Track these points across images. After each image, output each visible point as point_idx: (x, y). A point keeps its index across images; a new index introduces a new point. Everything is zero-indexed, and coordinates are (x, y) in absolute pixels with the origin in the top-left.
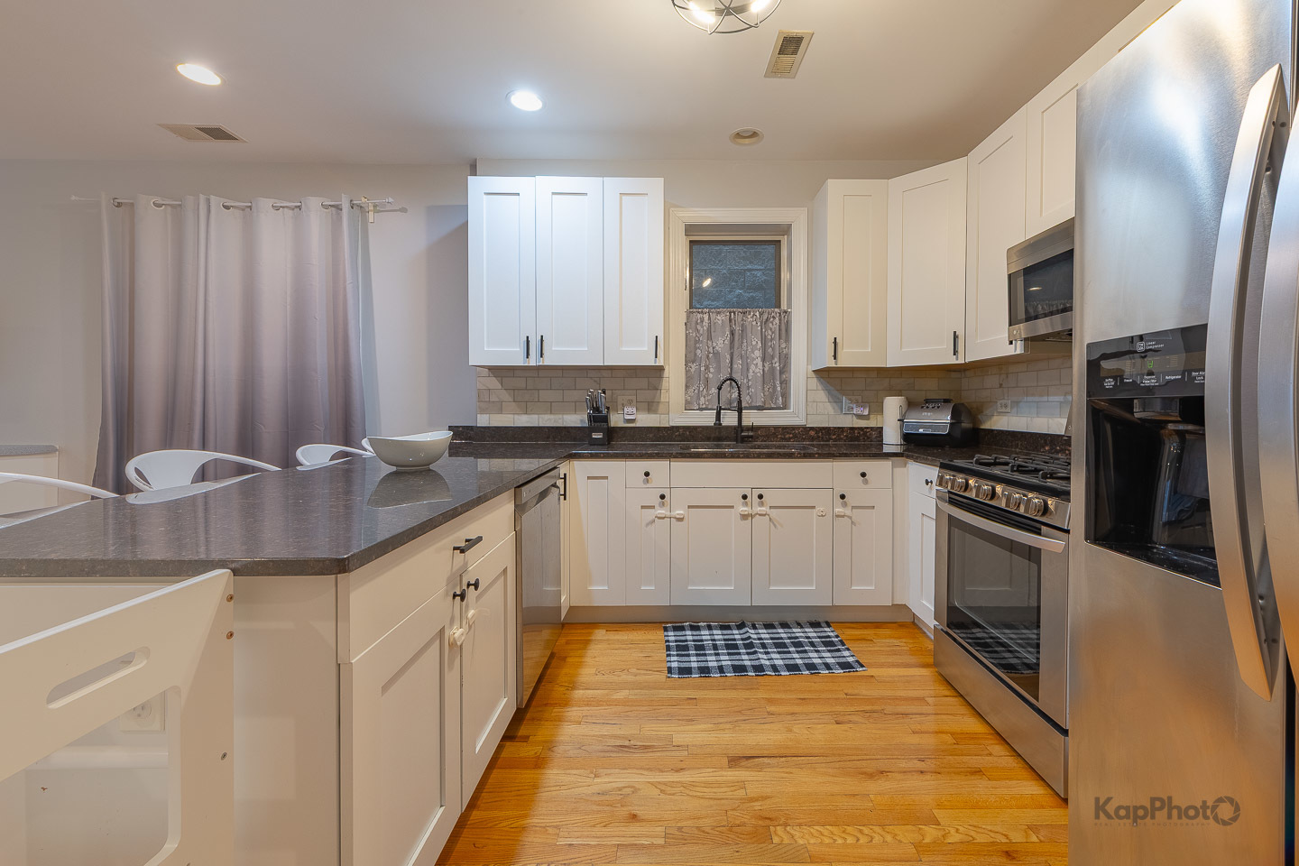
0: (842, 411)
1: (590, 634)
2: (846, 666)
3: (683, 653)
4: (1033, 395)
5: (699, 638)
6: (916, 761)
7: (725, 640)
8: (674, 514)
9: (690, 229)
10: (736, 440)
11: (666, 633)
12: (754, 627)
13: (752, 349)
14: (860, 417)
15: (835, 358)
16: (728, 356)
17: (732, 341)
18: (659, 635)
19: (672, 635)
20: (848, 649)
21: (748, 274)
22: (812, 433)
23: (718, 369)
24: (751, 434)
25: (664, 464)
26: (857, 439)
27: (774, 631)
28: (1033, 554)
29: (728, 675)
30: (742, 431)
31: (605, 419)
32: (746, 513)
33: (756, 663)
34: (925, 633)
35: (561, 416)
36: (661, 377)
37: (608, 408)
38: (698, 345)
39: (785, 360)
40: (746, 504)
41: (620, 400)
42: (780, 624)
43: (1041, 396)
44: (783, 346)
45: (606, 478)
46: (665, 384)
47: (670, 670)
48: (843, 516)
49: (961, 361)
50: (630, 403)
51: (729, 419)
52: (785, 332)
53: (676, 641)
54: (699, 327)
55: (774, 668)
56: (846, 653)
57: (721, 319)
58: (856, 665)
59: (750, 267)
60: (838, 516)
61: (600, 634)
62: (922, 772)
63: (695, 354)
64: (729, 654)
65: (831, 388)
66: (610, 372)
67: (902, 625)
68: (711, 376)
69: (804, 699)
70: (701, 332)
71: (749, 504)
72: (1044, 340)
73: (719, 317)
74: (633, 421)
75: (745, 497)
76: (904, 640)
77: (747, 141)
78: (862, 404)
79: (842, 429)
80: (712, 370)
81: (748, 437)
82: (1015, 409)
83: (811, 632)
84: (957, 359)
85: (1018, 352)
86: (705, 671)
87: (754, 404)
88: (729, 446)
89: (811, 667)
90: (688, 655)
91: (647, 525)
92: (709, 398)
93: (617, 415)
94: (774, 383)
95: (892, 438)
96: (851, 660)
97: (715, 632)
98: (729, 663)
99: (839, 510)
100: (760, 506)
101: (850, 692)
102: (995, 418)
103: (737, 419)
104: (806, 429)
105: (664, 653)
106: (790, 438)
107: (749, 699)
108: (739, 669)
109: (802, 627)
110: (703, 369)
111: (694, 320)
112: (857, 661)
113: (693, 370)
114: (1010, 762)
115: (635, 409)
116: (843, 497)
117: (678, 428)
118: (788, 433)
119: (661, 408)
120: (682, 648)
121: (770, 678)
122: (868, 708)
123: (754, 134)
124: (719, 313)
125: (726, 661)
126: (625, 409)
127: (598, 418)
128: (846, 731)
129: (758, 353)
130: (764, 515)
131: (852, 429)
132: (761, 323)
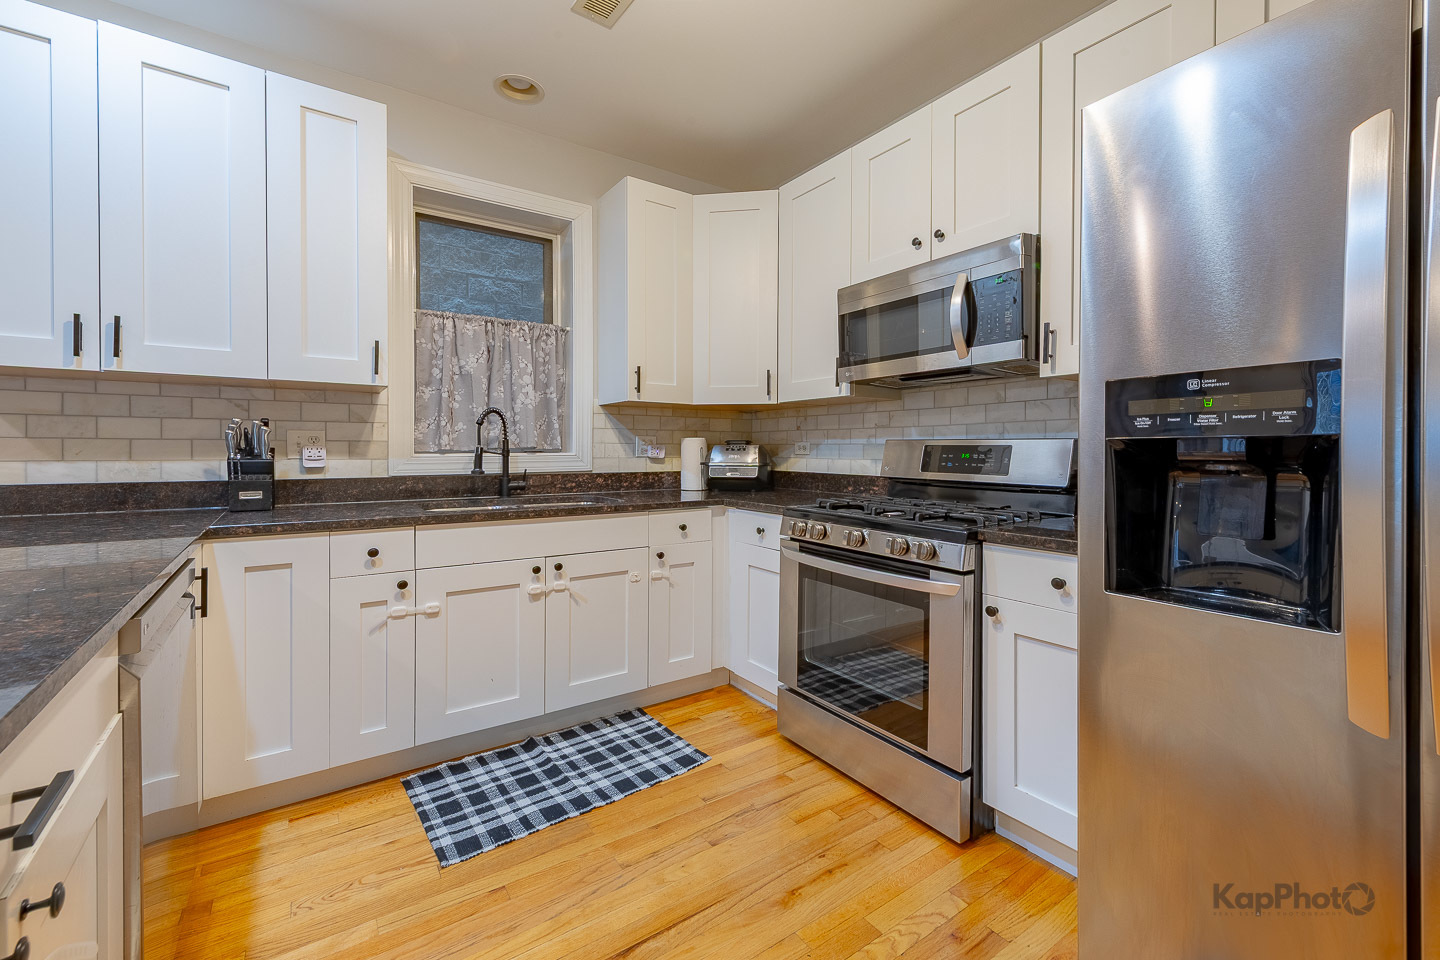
0: (634, 454)
1: (254, 838)
2: (686, 761)
3: (454, 816)
4: (835, 438)
5: (470, 783)
6: (818, 860)
7: (513, 774)
8: (421, 608)
9: (420, 194)
10: (500, 493)
11: (411, 792)
12: (548, 742)
13: (519, 373)
14: (655, 460)
15: (639, 391)
16: (485, 381)
17: (490, 360)
18: (401, 797)
19: (423, 793)
20: (679, 738)
21: (473, 280)
22: (600, 480)
23: (470, 397)
24: (522, 483)
25: (404, 535)
26: (651, 486)
27: (578, 739)
28: (921, 600)
29: (540, 827)
30: (509, 481)
31: (269, 468)
32: (539, 591)
33: (574, 795)
34: (746, 694)
35: (155, 464)
36: (373, 404)
37: (272, 450)
38: (434, 362)
39: (564, 390)
40: (538, 580)
41: (293, 436)
42: (582, 727)
43: (843, 438)
44: (561, 372)
45: (289, 566)
46: (379, 414)
47: (441, 854)
48: (660, 579)
49: (773, 401)
50: (314, 441)
51: (492, 465)
52: (564, 355)
53: (434, 800)
54: (436, 337)
55: (602, 794)
56: (679, 744)
57: (471, 328)
58: (697, 756)
59: (475, 271)
60: (654, 579)
61: (276, 831)
62: (830, 872)
63: (431, 374)
64: (529, 794)
65: (621, 426)
66: (271, 392)
67: (720, 691)
68: (456, 405)
69: (659, 825)
70: (440, 344)
71: (542, 579)
72: (869, 384)
73: (468, 326)
74: (320, 470)
75: (537, 570)
76: (730, 709)
77: (519, 96)
78: (658, 445)
79: (634, 475)
80: (458, 398)
81: (516, 488)
82: (815, 452)
83: (626, 728)
84: (770, 399)
85: (844, 394)
86: (501, 834)
87: (523, 445)
88: (491, 502)
89: (647, 776)
90: (464, 817)
91: (372, 632)
92: (455, 436)
93: (286, 462)
94: (549, 418)
95: (692, 484)
96: (688, 751)
97: (493, 766)
98: (535, 808)
99: (656, 572)
100: (556, 579)
101: (706, 794)
102: (792, 460)
103: (501, 465)
104: (593, 476)
105: (419, 827)
106: (572, 488)
107: (585, 855)
108: (554, 813)
109: (612, 725)
110: (445, 395)
111: (429, 325)
112: (697, 751)
113: (426, 396)
114: (894, 821)
115: (323, 453)
116: (661, 556)
117: (403, 479)
118: (570, 481)
119: (373, 449)
120: (449, 808)
121: (601, 810)
122: (735, 809)
123: (531, 89)
124: (468, 320)
125: (529, 807)
126: (306, 453)
127: (251, 463)
128: (727, 852)
129: (528, 379)
130: (563, 591)
131: (646, 474)
132: (531, 339)
